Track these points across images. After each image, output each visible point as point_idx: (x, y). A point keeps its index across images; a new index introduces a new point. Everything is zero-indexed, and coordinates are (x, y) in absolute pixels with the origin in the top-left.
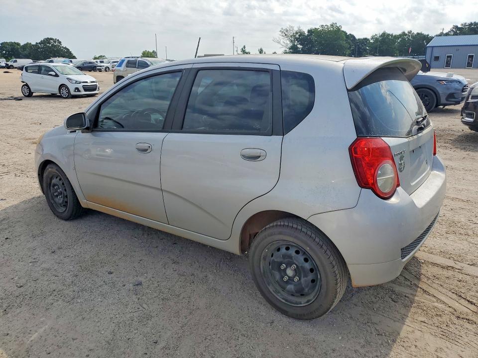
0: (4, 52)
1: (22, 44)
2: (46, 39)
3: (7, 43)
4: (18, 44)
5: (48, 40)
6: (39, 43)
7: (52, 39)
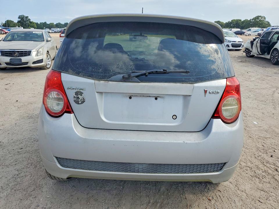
0: (232, 25)
1: (242, 20)
2: (257, 16)
3: (235, 20)
4: (240, 20)
5: (258, 17)
6: (252, 19)
7: (260, 16)
